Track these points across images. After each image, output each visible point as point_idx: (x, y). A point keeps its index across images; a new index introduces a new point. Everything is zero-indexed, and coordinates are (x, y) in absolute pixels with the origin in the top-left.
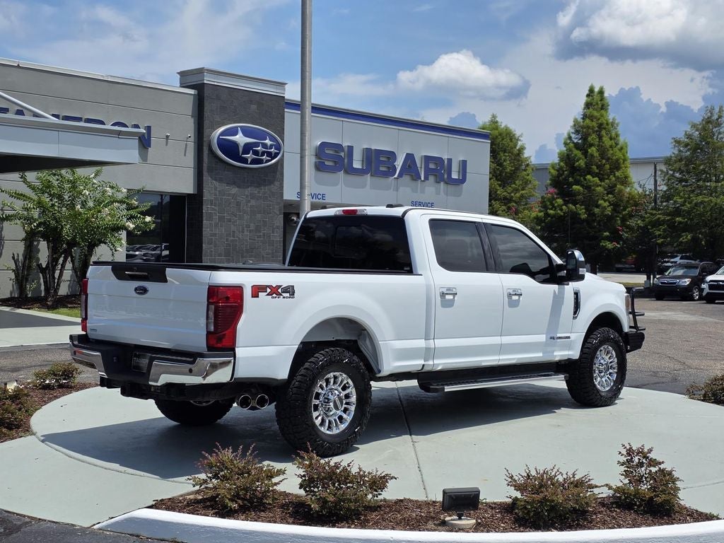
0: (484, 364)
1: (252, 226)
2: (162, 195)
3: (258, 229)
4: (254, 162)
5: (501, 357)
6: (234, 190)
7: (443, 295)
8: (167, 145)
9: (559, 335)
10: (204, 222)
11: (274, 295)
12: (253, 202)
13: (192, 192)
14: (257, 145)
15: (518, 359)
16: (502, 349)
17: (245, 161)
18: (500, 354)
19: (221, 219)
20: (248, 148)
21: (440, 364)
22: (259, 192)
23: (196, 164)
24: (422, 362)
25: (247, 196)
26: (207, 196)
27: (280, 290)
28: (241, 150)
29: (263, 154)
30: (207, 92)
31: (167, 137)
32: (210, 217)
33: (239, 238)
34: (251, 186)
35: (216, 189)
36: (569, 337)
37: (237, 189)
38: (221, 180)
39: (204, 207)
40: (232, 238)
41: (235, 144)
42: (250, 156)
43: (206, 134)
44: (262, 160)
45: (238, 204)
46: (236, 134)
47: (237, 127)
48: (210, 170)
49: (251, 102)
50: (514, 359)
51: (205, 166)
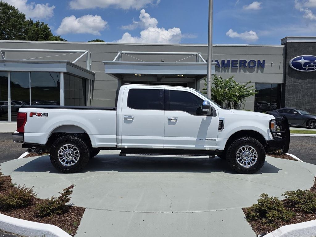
0: (153, 147)
1: (309, 94)
2: (271, 84)
3: (311, 95)
4: (309, 69)
5: (164, 145)
6: (300, 81)
7: (126, 118)
8: (272, 66)
9: (207, 139)
10: (286, 93)
11: (39, 116)
12: (309, 85)
13: (282, 82)
14: (311, 63)
15: (176, 147)
16: (164, 142)
17: (305, 69)
18: (164, 144)
19: (294, 92)
20: (306, 64)
21: (126, 145)
22: (312, 81)
23: (284, 72)
24: (116, 144)
25: (306, 83)
26: (287, 83)
27: (42, 115)
28: (303, 65)
29: (313, 66)
30: (288, 45)
31: (272, 63)
32: (288, 91)
33: (302, 99)
34: (308, 79)
35: (291, 80)
36: (215, 140)
37: (301, 80)
38: (294, 77)
39: (286, 88)
40: (298, 99)
41: (300, 63)
42: (307, 67)
43: (287, 61)
44: (313, 68)
45: (302, 86)
46: (301, 59)
47: (301, 57)
48: (289, 74)
49: (309, 47)
50: (175, 147)
51: (287, 72)
